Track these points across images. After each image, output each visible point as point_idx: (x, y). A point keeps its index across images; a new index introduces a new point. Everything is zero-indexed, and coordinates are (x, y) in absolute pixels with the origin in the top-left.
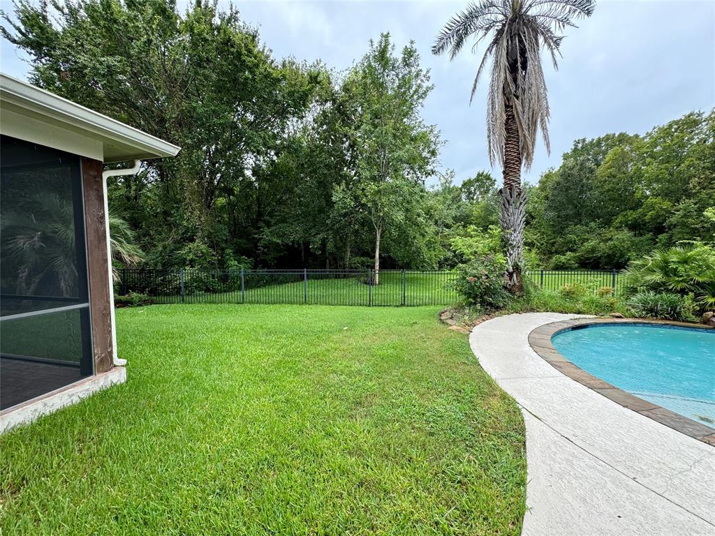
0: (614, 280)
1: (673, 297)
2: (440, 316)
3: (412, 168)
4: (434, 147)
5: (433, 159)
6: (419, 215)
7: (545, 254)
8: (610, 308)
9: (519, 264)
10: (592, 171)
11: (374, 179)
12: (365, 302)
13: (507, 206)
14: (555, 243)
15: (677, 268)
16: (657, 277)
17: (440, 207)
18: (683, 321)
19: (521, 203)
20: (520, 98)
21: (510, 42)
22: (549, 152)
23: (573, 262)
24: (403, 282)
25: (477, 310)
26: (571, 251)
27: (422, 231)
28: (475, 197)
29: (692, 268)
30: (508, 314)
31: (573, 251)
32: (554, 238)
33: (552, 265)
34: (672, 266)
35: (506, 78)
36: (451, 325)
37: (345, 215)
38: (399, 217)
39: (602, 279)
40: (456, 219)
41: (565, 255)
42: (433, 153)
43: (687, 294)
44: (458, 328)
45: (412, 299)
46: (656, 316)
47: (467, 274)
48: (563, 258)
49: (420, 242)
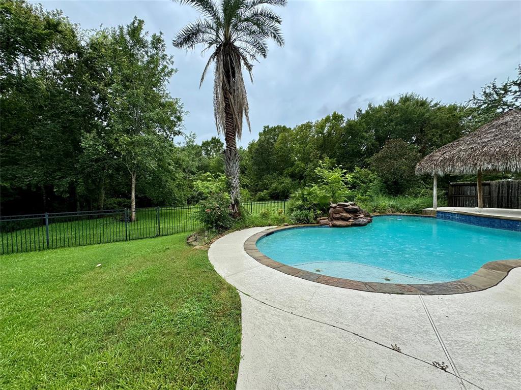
0: (285, 204)
1: (307, 212)
2: (188, 240)
3: (162, 128)
4: (179, 114)
5: (179, 123)
6: (169, 164)
7: (253, 192)
8: (283, 221)
9: (238, 198)
10: (273, 144)
11: (127, 132)
12: (122, 237)
13: (229, 161)
14: (258, 185)
15: (307, 197)
17: (187, 159)
18: (311, 224)
19: (237, 160)
20: (232, 94)
21: (225, 58)
22: (250, 130)
23: (267, 196)
24: (158, 217)
25: (213, 232)
26: (266, 189)
27: (173, 177)
28: (211, 154)
29: (312, 197)
30: (233, 232)
31: (267, 189)
32: (258, 182)
33: (257, 198)
34: (305, 196)
35: (223, 79)
36: (195, 246)
37: (97, 161)
38: (152, 165)
40: (199, 168)
41: (263, 192)
42: (179, 119)
43: (311, 210)
44: (201, 247)
45: (166, 229)
47: (206, 207)
48: (262, 194)
49: (171, 185)
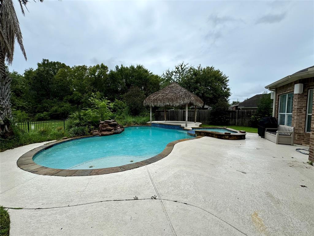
0: (64, 123)
1: (83, 127)
8: (62, 135)
9: (9, 119)
10: (52, 76)
15: (83, 117)
16: (77, 121)
18: (86, 135)
23: (47, 116)
26: (46, 111)
29: (87, 117)
32: (36, 105)
33: (36, 119)
34: (82, 117)
39: (58, 123)
41: (43, 113)
43: (86, 126)
46: (78, 135)
48: (42, 115)
